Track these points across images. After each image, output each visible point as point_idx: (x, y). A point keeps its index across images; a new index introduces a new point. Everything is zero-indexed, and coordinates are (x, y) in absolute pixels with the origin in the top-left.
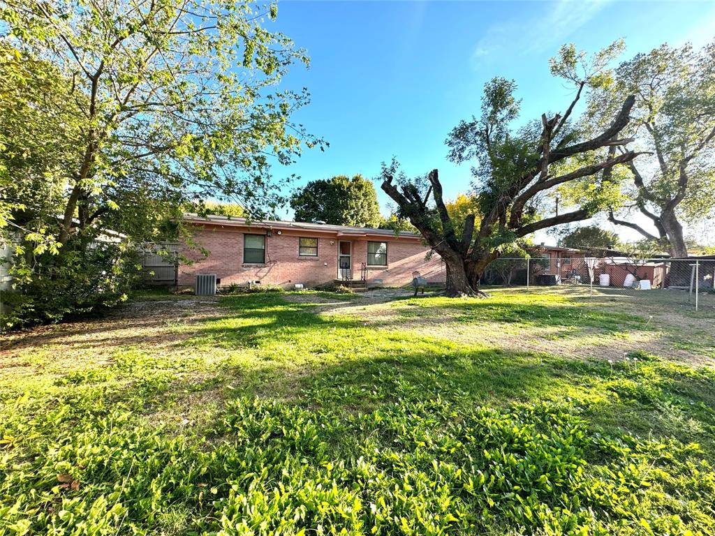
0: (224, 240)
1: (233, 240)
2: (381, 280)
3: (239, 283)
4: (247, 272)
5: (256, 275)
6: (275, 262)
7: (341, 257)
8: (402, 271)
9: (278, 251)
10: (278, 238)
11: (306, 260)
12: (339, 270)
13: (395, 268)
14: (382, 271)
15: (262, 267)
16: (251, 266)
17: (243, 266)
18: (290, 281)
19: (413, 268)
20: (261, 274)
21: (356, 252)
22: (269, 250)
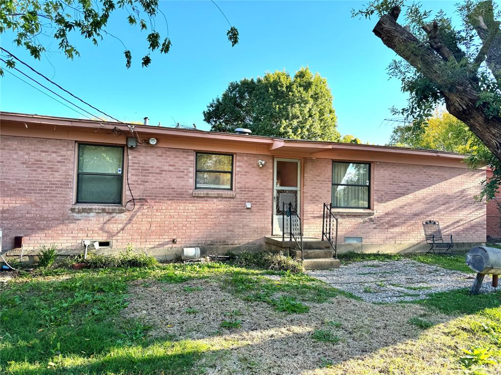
0: (35, 156)
1: (54, 155)
2: (360, 239)
3: (64, 246)
4: (82, 224)
5: (102, 229)
6: (143, 201)
7: (279, 192)
8: (401, 220)
9: (151, 178)
10: (151, 152)
11: (207, 197)
12: (276, 217)
13: (387, 214)
14: (360, 220)
15: (113, 211)
16: (91, 210)
17: (73, 210)
18: (174, 241)
19: (421, 213)
20: (114, 227)
21: (308, 183)
22: (131, 177)
